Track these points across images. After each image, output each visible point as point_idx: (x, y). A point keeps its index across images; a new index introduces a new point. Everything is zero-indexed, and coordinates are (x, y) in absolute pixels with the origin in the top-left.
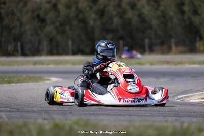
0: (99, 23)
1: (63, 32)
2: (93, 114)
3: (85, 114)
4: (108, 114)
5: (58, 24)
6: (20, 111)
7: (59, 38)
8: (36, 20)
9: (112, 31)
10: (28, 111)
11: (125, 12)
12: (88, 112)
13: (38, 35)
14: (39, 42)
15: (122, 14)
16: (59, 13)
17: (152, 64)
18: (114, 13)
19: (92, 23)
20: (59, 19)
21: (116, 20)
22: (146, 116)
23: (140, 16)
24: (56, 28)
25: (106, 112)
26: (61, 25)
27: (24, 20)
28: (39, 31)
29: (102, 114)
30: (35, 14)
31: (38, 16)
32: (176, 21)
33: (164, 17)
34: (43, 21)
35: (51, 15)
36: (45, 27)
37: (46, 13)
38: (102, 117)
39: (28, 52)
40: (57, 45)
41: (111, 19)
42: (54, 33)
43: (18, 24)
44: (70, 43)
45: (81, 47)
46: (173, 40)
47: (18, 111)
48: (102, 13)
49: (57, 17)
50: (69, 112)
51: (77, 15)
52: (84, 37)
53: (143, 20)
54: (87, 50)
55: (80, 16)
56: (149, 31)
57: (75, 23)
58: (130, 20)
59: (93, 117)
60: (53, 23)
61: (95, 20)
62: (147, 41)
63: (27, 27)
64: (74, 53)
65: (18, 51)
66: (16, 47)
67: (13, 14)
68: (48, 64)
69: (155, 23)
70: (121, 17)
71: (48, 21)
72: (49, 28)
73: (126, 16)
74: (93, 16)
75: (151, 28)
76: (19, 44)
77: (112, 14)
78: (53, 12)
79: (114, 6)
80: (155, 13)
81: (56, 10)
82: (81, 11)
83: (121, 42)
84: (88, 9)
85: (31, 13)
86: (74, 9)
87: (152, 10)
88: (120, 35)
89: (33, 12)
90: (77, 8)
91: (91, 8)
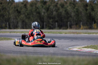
0: (46, 14)
1: (29, 18)
5: (26, 14)
7: (27, 21)
8: (16, 12)
9: (53, 18)
11: (59, 9)
13: (17, 19)
14: (17, 23)
16: (27, 9)
17: (66, 33)
19: (43, 14)
21: (55, 13)
23: (66, 11)
24: (26, 16)
26: (28, 15)
27: (10, 12)
28: (17, 17)
30: (16, 9)
31: (17, 10)
32: (83, 13)
33: (77, 11)
34: (19, 12)
35: (23, 10)
36: (20, 15)
37: (21, 9)
40: (26, 24)
41: (52, 12)
42: (25, 18)
43: (8, 13)
46: (81, 23)
48: (48, 9)
49: (26, 11)
51: (36, 10)
53: (67, 13)
55: (38, 10)
56: (70, 18)
57: (35, 14)
58: (61, 13)
60: (24, 14)
63: (12, 15)
65: (7, 27)
66: (6, 24)
68: (17, 33)
69: (73, 14)
70: (57, 11)
71: (22, 12)
72: (22, 16)
74: (44, 10)
75: (71, 17)
76: (8, 23)
77: (52, 10)
78: (24, 8)
79: (53, 6)
80: (73, 10)
81: (26, 8)
82: (38, 8)
83: (56, 23)
84: (41, 7)
85: (13, 9)
86: (34, 7)
87: (71, 8)
88: (56, 20)
89: (15, 8)
90: (36, 7)
91: (43, 7)
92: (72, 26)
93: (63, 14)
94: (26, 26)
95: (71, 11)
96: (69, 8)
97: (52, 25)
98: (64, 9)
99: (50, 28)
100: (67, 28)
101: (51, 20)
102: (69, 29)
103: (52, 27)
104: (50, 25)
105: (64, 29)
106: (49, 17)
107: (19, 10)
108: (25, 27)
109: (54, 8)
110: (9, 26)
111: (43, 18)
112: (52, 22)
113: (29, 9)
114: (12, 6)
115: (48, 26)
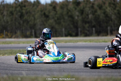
0: (80, 18)
1: (59, 23)
2: (77, 72)
3: (72, 72)
4: (86, 72)
5: (56, 18)
6: (34, 70)
7: (57, 27)
8: (43, 16)
9: (88, 22)
10: (39, 70)
11: (96, 11)
12: (74, 71)
13: (45, 25)
15: (94, 12)
16: (57, 12)
18: (89, 12)
19: (76, 18)
20: (57, 16)
22: (108, 72)
23: (104, 13)
24: (55, 21)
25: (85, 71)
26: (58, 19)
27: (36, 16)
28: (45, 23)
29: (82, 72)
30: (43, 12)
31: (45, 14)
34: (47, 16)
35: (52, 13)
36: (48, 20)
37: (49, 12)
38: (82, 73)
39: (38, 36)
40: (56, 31)
41: (88, 15)
42: (54, 24)
43: (33, 18)
44: (63, 29)
45: (70, 32)
47: (32, 70)
48: (82, 12)
49: (56, 14)
50: (63, 70)
51: (68, 13)
52: (72, 26)
53: (107, 16)
54: (74, 34)
55: (70, 13)
56: (111, 22)
57: (66, 18)
58: (99, 16)
59: (76, 74)
60: (53, 18)
61: (78, 16)
62: (109, 28)
63: (38, 21)
64: (66, 36)
65: (32, 35)
66: (31, 32)
67: (30, 12)
69: (113, 17)
70: (93, 14)
71: (50, 17)
72: (51, 21)
73: (96, 14)
74: (77, 13)
75: (112, 20)
76: (33, 31)
77: (88, 12)
78: (53, 11)
79: (89, 7)
80: (114, 11)
81: (55, 11)
82: (70, 11)
83: (94, 29)
84: (74, 9)
85: (40, 12)
86: (65, 10)
87: (111, 9)
88: (93, 24)
89: (41, 11)
90: (67, 9)
91: (76, 9)
92: (113, 32)
93: (101, 17)
94: (56, 34)
95: (111, 13)
96: (109, 10)
97: (88, 31)
98: (103, 11)
99: (86, 35)
100: (107, 35)
101: (87, 25)
102: (109, 35)
103: (88, 33)
104: (86, 32)
105: (103, 36)
106: (84, 21)
107: (47, 13)
108: (54, 35)
109: (90, 10)
110: (35, 33)
111: (77, 23)
112: (88, 27)
113: (59, 12)
114: (38, 9)
115: (84, 33)
